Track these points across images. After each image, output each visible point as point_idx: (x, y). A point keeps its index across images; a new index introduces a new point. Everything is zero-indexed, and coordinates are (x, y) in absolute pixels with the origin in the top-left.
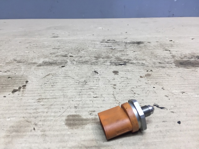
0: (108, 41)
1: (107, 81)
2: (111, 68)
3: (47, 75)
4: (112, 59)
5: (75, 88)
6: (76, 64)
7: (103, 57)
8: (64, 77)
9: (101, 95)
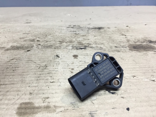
0: (74, 27)
1: (66, 65)
2: (72, 52)
3: (11, 60)
4: (74, 43)
5: (35, 73)
6: (41, 49)
7: (66, 41)
8: (27, 62)
9: (58, 80)
